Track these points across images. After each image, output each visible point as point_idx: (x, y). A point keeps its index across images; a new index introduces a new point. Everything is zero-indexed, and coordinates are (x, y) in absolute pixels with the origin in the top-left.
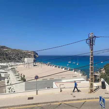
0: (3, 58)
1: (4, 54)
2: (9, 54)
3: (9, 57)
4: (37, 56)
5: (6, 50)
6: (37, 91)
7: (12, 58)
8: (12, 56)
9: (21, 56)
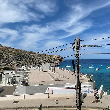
0: (30, 63)
1: (31, 59)
2: (35, 58)
3: (35, 62)
4: (63, 60)
5: (33, 55)
6: (24, 95)
7: (38, 62)
8: (38, 60)
9: (47, 61)
